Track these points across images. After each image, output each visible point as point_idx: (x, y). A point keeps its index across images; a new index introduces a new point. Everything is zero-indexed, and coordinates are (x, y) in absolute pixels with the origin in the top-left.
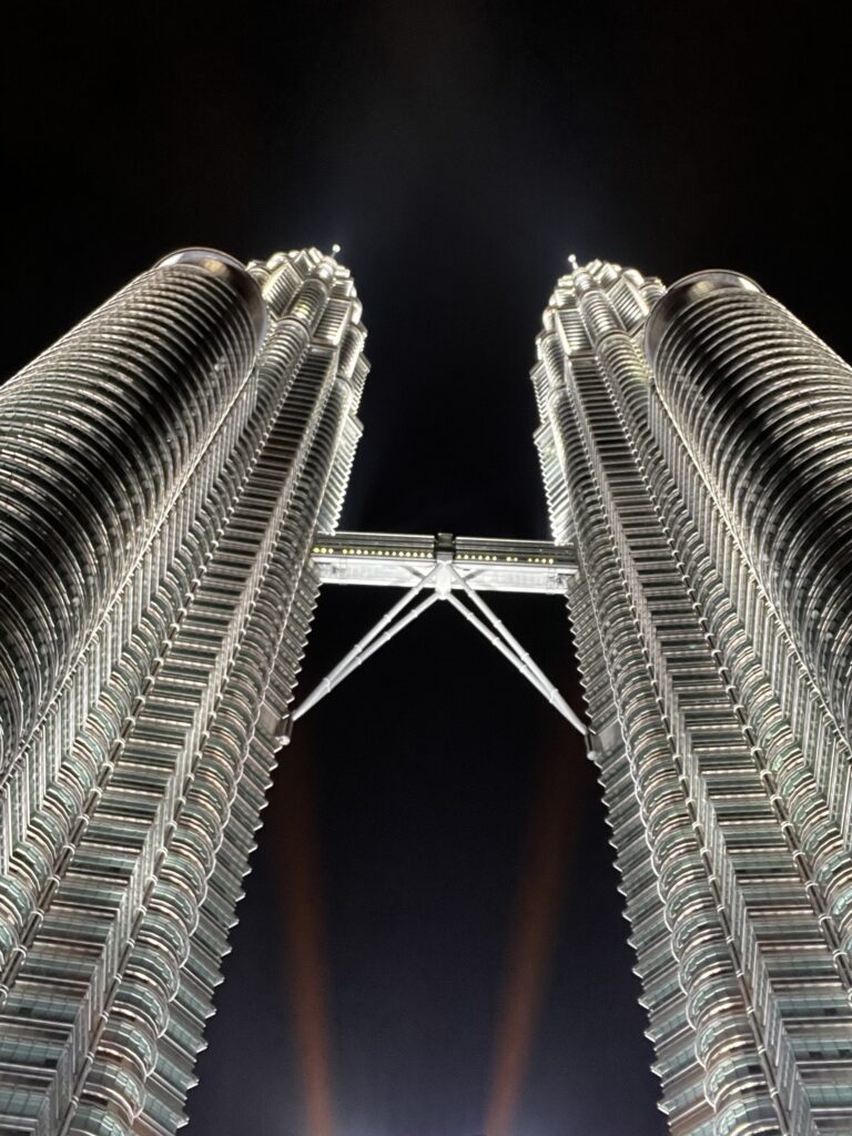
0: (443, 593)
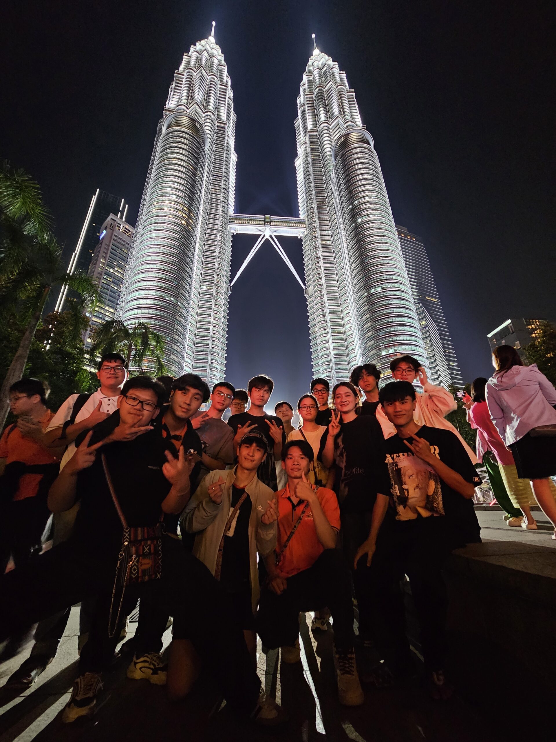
0: (267, 237)
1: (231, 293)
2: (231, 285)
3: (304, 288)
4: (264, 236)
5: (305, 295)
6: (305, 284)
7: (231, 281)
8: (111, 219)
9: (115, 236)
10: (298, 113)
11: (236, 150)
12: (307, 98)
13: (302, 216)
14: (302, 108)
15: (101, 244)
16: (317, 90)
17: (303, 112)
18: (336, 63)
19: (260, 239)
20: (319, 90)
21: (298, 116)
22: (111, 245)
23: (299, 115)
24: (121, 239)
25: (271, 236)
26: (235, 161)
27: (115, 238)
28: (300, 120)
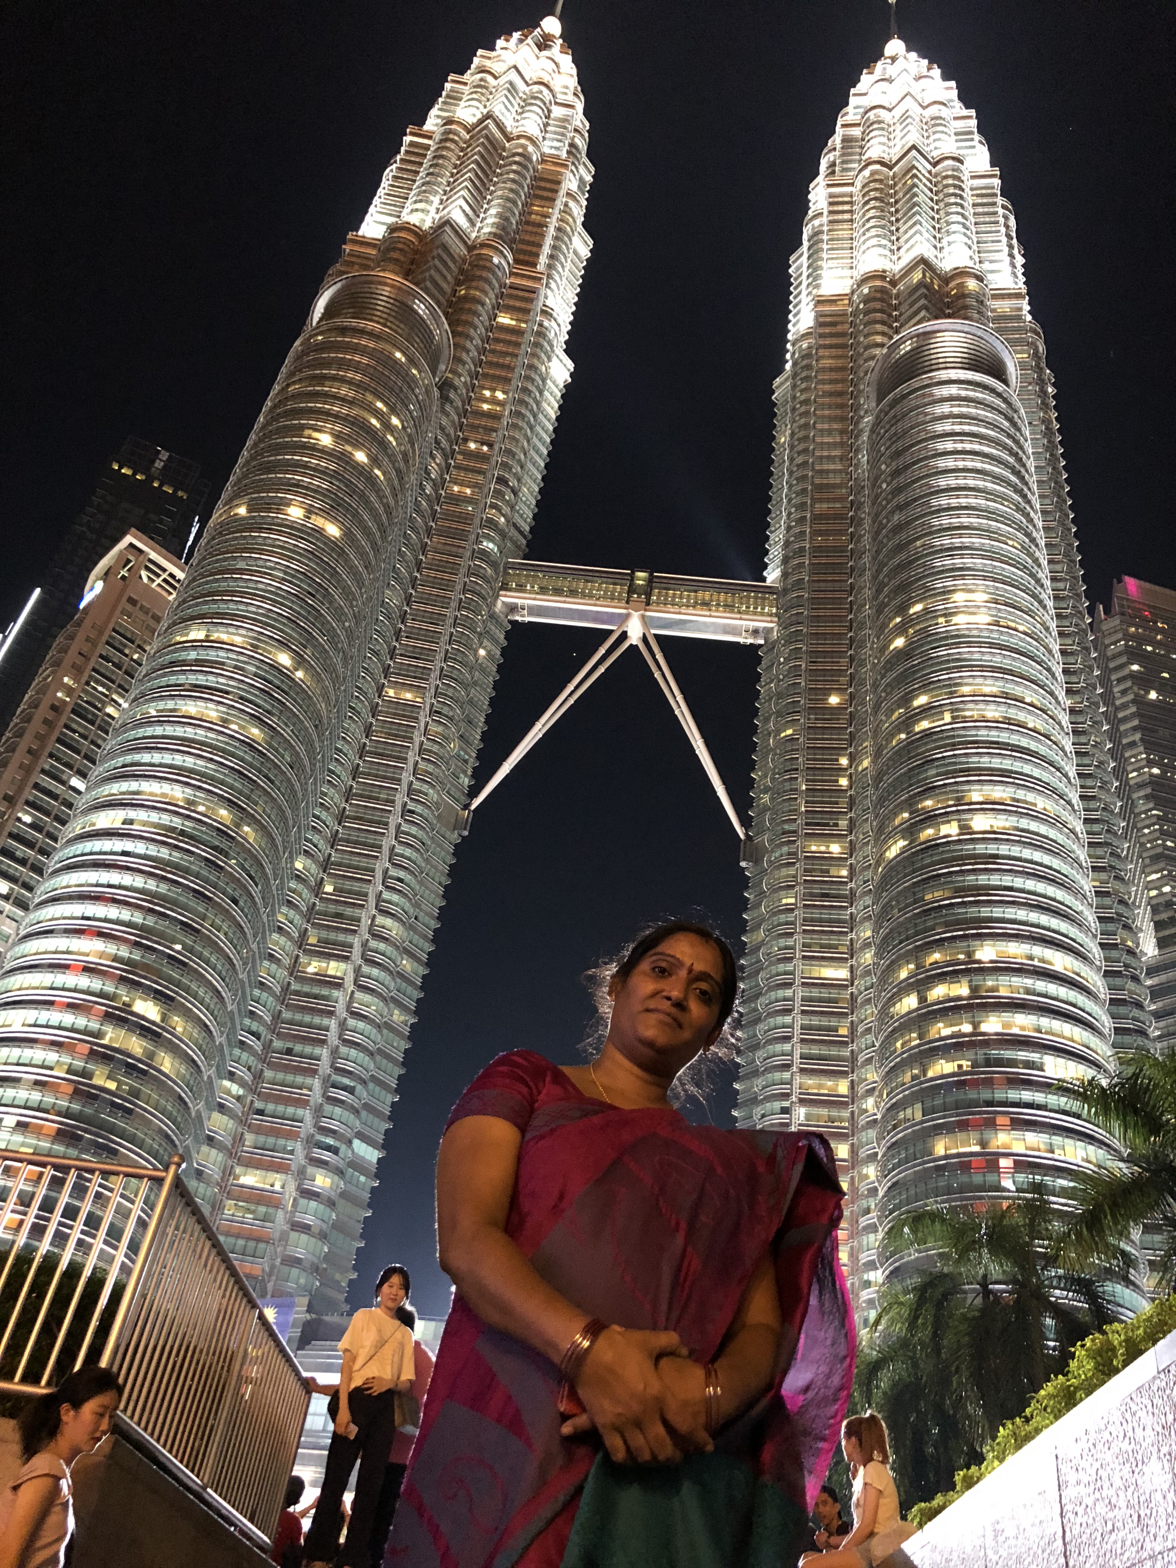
0: (634, 638)
1: (466, 833)
2: (473, 807)
3: (742, 836)
4: (624, 636)
5: (743, 864)
6: (746, 822)
7: (474, 792)
8: (131, 545)
9: (132, 601)
10: (802, 233)
11: (571, 350)
12: (831, 196)
13: (772, 575)
14: (816, 222)
15: (79, 624)
16: (866, 173)
17: (817, 233)
18: (953, 84)
19: (602, 651)
20: (873, 173)
21: (801, 244)
22: (108, 632)
23: (806, 244)
24: (146, 611)
25: (645, 639)
26: (562, 385)
27: (129, 607)
28: (806, 255)
